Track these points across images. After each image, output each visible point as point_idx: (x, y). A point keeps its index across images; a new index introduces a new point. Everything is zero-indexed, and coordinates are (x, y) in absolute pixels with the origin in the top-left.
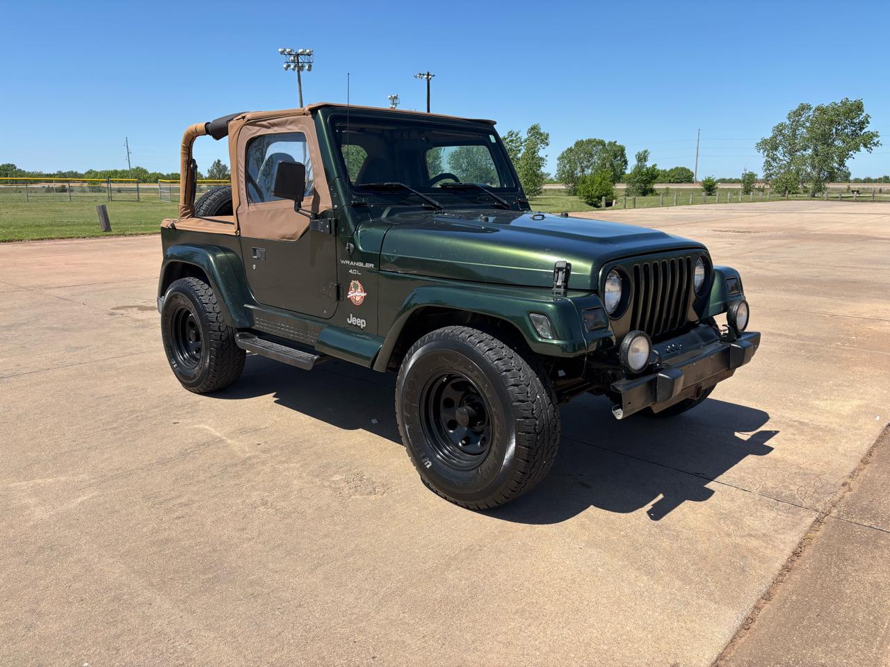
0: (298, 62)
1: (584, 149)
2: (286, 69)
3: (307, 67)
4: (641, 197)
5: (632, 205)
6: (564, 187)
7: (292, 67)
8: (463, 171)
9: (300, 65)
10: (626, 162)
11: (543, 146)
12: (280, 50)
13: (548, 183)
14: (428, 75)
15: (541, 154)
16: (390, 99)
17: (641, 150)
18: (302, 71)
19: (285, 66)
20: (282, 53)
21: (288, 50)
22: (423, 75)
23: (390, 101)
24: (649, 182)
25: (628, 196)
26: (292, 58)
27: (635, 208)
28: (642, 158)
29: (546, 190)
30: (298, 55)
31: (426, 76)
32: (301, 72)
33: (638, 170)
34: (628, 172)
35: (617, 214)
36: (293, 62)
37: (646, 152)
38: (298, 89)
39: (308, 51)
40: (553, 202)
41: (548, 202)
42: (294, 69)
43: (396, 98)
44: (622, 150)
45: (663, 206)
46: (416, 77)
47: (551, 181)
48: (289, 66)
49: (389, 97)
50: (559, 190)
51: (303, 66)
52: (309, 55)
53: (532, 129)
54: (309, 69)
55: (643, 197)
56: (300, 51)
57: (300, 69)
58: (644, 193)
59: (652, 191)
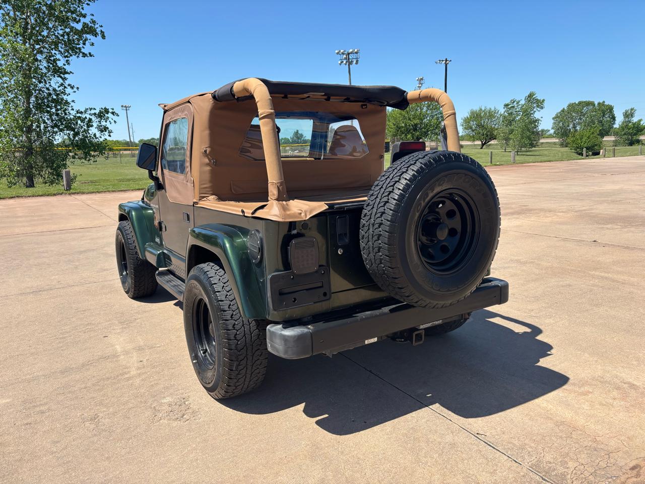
0: (349, 59)
1: (576, 110)
2: (340, 64)
3: (355, 62)
4: (627, 147)
5: (612, 155)
6: (557, 141)
7: (345, 62)
8: (473, 131)
9: (350, 60)
10: (614, 118)
11: (539, 109)
12: (336, 51)
13: (547, 138)
14: (446, 60)
15: (537, 115)
16: (418, 80)
17: (628, 108)
18: (351, 64)
19: (339, 62)
20: (338, 53)
21: (342, 51)
22: (443, 61)
23: (418, 82)
24: (635, 134)
25: (616, 146)
26: (345, 56)
27: (614, 157)
28: (629, 115)
29: (542, 143)
30: (349, 54)
31: (444, 62)
32: (351, 66)
33: (625, 126)
34: (616, 126)
35: (594, 162)
36: (346, 59)
37: (632, 109)
38: (348, 78)
39: (356, 50)
40: (546, 152)
41: (541, 153)
42: (346, 64)
43: (422, 79)
44: (611, 109)
45: (641, 155)
46: (436, 63)
47: (551, 136)
48: (342, 62)
49: (417, 79)
50: (555, 143)
51: (352, 61)
52: (356, 53)
53: (529, 96)
54: (357, 63)
55: (631, 147)
56: (351, 50)
57: (350, 63)
58: (631, 144)
59: (638, 142)
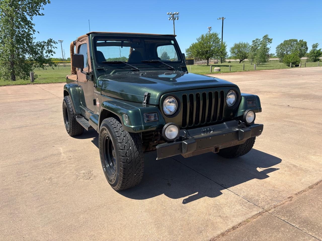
0: (174, 17)
1: (288, 44)
2: (169, 20)
3: (177, 19)
4: (313, 63)
6: (278, 59)
7: (172, 19)
8: (236, 54)
9: (174, 18)
10: (307, 48)
11: (269, 43)
12: (167, 13)
13: (273, 58)
14: (223, 18)
15: (268, 46)
16: (208, 28)
17: (315, 43)
18: (175, 20)
19: (169, 19)
20: (168, 14)
21: (170, 13)
22: (221, 18)
23: (209, 29)
24: (317, 56)
25: (307, 62)
26: (172, 16)
27: (305, 67)
28: (315, 46)
29: (270, 61)
30: (174, 14)
31: (222, 19)
32: (175, 21)
33: (313, 52)
34: (308, 52)
35: (295, 70)
36: (172, 17)
37: (317, 44)
38: (173, 27)
39: (177, 13)
40: (272, 65)
41: (270, 65)
42: (172, 20)
43: (211, 28)
44: (305, 43)
45: (319, 66)
46: (218, 19)
47: (275, 57)
48: (170, 19)
49: (208, 27)
50: (277, 61)
51: (175, 18)
52: (177, 14)
53: (265, 36)
54: (178, 19)
55: (315, 63)
56: (175, 13)
57: (174, 19)
58: (315, 61)
59: (318, 60)
